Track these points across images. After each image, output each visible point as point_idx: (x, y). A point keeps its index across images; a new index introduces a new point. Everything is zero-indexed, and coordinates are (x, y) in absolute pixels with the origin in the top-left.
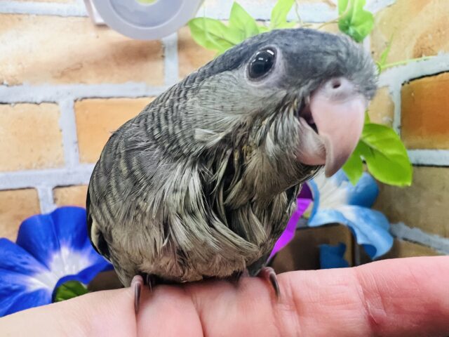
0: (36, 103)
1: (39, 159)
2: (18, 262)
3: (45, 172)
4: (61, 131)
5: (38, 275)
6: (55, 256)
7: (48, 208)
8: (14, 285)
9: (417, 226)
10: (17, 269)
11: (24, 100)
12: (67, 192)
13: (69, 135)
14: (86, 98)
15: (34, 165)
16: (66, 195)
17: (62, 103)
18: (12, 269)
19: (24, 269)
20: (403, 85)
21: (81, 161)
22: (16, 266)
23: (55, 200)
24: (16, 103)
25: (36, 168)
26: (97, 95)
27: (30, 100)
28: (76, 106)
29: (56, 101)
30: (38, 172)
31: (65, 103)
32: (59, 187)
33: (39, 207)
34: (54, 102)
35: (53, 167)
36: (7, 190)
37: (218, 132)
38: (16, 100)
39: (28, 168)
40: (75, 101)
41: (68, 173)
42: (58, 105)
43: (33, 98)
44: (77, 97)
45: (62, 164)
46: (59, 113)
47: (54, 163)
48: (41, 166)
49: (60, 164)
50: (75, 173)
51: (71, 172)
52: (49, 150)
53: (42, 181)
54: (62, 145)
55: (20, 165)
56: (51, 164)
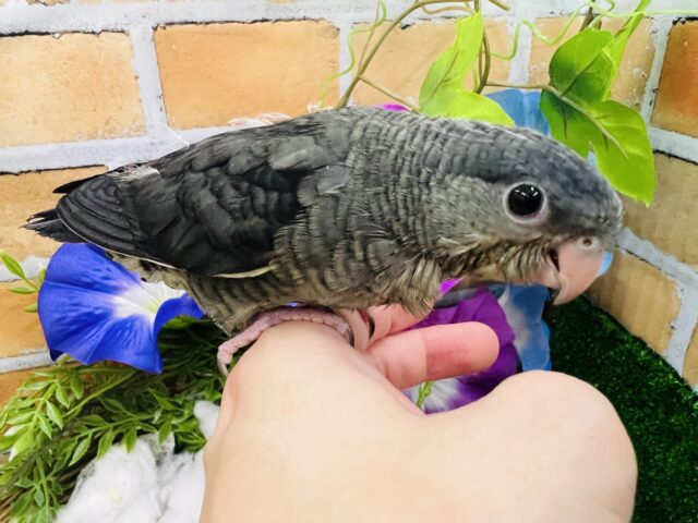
0: (93, 33)
1: (107, 123)
2: (97, 277)
3: (118, 142)
4: (137, 78)
5: (127, 293)
8: (98, 308)
9: (651, 239)
10: (98, 286)
11: (74, 28)
13: (149, 84)
14: (172, 24)
15: (100, 132)
17: (135, 31)
18: (91, 286)
19: (105, 286)
20: (675, 23)
21: (170, 125)
22: (96, 283)
24: (62, 33)
25: (103, 137)
26: (189, 19)
27: (83, 28)
28: (157, 38)
29: (125, 29)
30: (105, 142)
31: (140, 32)
34: (123, 32)
35: (129, 136)
36: (64, 169)
37: (463, 244)
38: (61, 29)
39: (92, 137)
40: (155, 29)
41: (152, 144)
42: (128, 35)
43: (87, 24)
44: (158, 22)
45: (141, 130)
46: (132, 48)
47: (131, 128)
48: (110, 132)
49: (138, 130)
50: (162, 143)
51: (154, 141)
52: (120, 108)
53: (113, 155)
54: (141, 101)
55: (79, 132)
56: (126, 130)
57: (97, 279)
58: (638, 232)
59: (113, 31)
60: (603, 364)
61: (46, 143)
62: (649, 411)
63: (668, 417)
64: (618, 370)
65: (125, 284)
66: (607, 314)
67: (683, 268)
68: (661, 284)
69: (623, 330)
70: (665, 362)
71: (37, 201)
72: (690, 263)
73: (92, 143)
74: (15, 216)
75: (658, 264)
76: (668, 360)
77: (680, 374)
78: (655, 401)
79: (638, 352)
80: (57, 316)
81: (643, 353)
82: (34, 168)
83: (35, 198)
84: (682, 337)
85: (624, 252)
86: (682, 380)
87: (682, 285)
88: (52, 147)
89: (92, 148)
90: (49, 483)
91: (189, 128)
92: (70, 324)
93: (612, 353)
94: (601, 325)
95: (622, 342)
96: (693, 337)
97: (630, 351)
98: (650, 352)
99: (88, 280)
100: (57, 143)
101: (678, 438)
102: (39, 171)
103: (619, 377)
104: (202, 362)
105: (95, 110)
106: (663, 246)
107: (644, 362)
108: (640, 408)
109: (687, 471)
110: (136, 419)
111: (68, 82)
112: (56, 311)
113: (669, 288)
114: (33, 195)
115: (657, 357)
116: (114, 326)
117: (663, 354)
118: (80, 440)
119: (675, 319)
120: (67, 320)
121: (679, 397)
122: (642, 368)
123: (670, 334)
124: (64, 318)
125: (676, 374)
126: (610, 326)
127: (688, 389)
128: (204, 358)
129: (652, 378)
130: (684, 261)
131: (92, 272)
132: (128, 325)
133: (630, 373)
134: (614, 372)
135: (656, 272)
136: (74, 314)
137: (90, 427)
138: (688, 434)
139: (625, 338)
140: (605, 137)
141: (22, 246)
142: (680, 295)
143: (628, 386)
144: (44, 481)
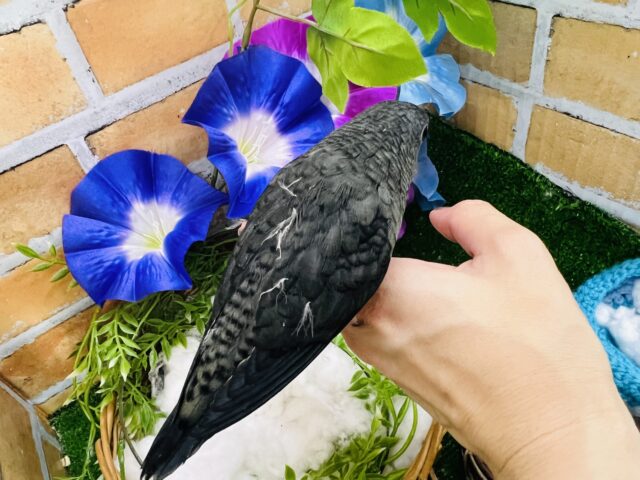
0: (15, 31)
1: (54, 108)
2: (102, 236)
3: (68, 121)
4: (65, 59)
5: (128, 241)
6: (132, 215)
7: (89, 163)
8: (115, 260)
9: (489, 69)
12: (103, 136)
13: (77, 64)
14: (78, 1)
15: (51, 118)
16: (102, 140)
17: (49, 18)
19: (111, 241)
21: (105, 92)
22: (104, 241)
23: (93, 151)
25: (55, 122)
27: (5, 30)
28: (70, 18)
29: (41, 19)
30: (58, 125)
31: (54, 17)
32: (90, 134)
33: (78, 165)
34: (39, 22)
35: (75, 113)
36: (33, 159)
39: (45, 125)
40: (66, 10)
41: (96, 113)
42: (45, 23)
43: (7, 25)
44: (66, 2)
45: (83, 105)
46: (52, 34)
47: (74, 106)
48: (59, 115)
49: (81, 105)
50: (103, 109)
51: (98, 110)
52: (60, 91)
53: (68, 134)
54: (74, 79)
55: (34, 124)
56: (71, 109)
57: (104, 238)
58: (478, 66)
59: (31, 24)
60: (468, 169)
61: (10, 143)
62: (506, 192)
63: (519, 192)
64: (480, 170)
65: (123, 234)
66: (465, 132)
67: (516, 86)
68: (501, 101)
69: (480, 141)
70: (512, 156)
71: (21, 193)
72: (520, 82)
73: (49, 129)
74: (7, 212)
75: (496, 87)
76: (515, 154)
77: (524, 161)
78: (510, 184)
79: (493, 154)
80: (90, 276)
81: (496, 154)
82: (8, 168)
83: (18, 191)
84: (521, 136)
85: (470, 83)
86: (525, 165)
87: (516, 99)
88: (17, 144)
89: (48, 134)
90: (139, 388)
91: (121, 89)
92: (101, 279)
93: (473, 160)
94: (462, 142)
95: (481, 150)
96: (529, 134)
97: (487, 155)
98: (501, 151)
99: (97, 241)
100: (18, 139)
101: (528, 204)
102: (13, 168)
103: (481, 175)
104: (200, 270)
105: (40, 100)
106: (499, 73)
107: (498, 160)
108: (500, 192)
109: (537, 223)
110: (175, 326)
111: (8, 83)
112: (88, 273)
113: (507, 102)
114: (15, 190)
115: (507, 154)
116: (138, 267)
117: (510, 150)
118: (148, 353)
119: (515, 124)
120: (98, 277)
121: (526, 177)
122: (497, 164)
123: (513, 136)
124: (95, 276)
125: (521, 163)
126: (470, 141)
127: (531, 170)
128: (199, 266)
129: (505, 170)
130: (515, 81)
131: (96, 234)
132: (149, 263)
133: (489, 170)
134: (478, 173)
135: (497, 93)
136: (101, 270)
137: (150, 342)
138: (535, 200)
139: (482, 146)
140: (452, 5)
141: (22, 233)
142: (516, 106)
143: (489, 180)
144: (134, 388)
